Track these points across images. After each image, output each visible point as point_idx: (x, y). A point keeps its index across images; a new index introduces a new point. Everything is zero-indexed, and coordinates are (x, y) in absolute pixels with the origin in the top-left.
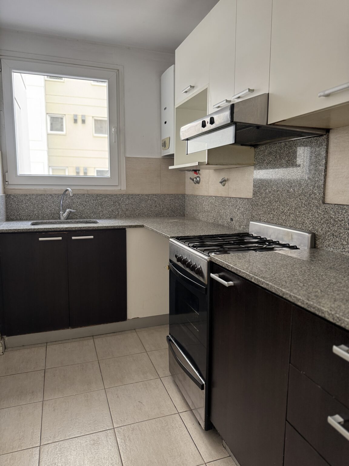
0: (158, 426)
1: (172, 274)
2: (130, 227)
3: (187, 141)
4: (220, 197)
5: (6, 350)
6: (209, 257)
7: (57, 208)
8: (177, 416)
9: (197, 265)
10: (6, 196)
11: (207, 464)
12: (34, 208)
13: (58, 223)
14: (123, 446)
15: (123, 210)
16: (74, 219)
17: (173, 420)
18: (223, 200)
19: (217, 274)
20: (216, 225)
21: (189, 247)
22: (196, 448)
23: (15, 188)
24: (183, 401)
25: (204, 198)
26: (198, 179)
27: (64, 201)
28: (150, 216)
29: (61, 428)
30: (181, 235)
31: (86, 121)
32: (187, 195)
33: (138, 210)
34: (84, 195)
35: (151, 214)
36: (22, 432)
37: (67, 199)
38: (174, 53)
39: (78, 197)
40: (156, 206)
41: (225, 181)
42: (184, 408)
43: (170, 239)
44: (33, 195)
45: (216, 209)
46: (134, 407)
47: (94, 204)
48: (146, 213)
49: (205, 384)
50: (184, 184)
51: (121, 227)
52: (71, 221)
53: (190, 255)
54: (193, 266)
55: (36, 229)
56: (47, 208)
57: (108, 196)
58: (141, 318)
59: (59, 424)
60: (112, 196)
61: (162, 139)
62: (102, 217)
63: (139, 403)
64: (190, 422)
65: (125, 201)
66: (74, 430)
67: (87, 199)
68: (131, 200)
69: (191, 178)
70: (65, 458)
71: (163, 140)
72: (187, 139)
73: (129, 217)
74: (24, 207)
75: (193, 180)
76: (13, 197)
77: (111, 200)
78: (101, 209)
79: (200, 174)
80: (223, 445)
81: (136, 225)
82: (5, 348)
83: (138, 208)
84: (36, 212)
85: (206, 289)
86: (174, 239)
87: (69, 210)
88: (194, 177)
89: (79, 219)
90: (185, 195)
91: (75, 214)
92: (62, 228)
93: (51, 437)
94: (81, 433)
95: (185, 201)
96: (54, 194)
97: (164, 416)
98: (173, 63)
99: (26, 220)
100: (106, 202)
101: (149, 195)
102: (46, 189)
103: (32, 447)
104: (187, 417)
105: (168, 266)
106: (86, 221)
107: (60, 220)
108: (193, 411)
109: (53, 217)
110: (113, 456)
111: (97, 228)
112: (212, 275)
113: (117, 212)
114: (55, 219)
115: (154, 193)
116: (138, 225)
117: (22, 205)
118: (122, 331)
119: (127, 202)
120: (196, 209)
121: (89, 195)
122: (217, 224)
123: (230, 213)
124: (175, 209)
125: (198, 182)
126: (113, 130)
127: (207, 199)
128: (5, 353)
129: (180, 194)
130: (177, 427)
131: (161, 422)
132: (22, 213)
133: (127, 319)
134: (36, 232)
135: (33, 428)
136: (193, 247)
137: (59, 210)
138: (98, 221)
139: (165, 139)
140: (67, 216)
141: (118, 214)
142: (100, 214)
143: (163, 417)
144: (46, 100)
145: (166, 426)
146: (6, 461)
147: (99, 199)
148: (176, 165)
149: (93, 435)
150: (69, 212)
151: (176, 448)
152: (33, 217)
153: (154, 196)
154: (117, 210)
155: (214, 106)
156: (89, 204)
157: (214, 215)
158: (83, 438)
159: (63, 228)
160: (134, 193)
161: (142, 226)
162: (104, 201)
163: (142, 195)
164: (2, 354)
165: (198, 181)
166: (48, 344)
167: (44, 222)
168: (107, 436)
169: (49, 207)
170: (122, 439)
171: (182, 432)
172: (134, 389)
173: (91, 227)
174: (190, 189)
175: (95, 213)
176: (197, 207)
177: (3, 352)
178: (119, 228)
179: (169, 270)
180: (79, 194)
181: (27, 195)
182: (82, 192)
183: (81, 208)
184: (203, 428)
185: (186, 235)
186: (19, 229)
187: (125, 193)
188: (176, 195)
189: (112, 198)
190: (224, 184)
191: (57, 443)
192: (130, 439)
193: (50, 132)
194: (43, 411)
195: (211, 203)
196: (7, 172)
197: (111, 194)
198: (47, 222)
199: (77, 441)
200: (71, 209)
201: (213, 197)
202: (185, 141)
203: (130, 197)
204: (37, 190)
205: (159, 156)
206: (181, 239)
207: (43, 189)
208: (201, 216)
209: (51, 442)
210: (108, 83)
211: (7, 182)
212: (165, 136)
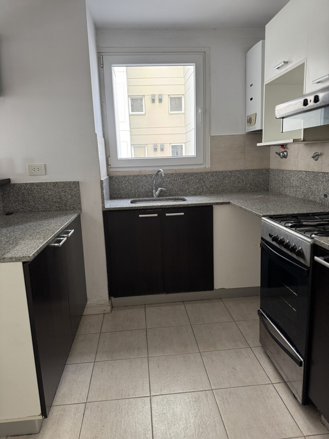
0: (254, 394)
1: (264, 252)
2: (217, 204)
3: (282, 119)
4: (312, 173)
5: (113, 309)
6: (313, 240)
7: (151, 187)
8: (271, 387)
9: (297, 246)
10: (109, 178)
11: (306, 437)
12: (132, 187)
13: (152, 201)
14: (222, 407)
15: (207, 187)
16: (165, 196)
17: (267, 390)
18: (316, 174)
19: (323, 258)
20: (305, 201)
21: (286, 227)
22: (293, 420)
23: (115, 171)
24: (275, 373)
25: (292, 173)
26: (285, 153)
27: (156, 181)
28: (233, 191)
29: (166, 383)
30: (272, 213)
31: (163, 100)
32: (272, 170)
33: (222, 186)
34: (173, 174)
35: (234, 190)
36: (134, 382)
37: (158, 179)
38: (265, 28)
39: (168, 177)
40: (239, 182)
41: (318, 155)
42: (277, 380)
43: (263, 218)
44: (130, 176)
45: (307, 185)
46: (229, 372)
47: (182, 182)
48: (229, 189)
49: (304, 361)
50: (268, 159)
51: (208, 205)
52: (162, 199)
53: (287, 235)
54: (292, 247)
55: (136, 207)
56: (142, 187)
57: (194, 174)
58: (227, 289)
59: (163, 379)
60: (197, 174)
61: (247, 115)
62: (188, 194)
63: (233, 369)
64: (285, 393)
65: (209, 179)
66: (177, 387)
67: (175, 178)
68: (215, 177)
69: (277, 153)
70: (173, 410)
71: (248, 117)
72: (283, 118)
73: (213, 193)
74: (124, 187)
75: (279, 154)
76: (114, 179)
77: (197, 178)
78: (187, 187)
79: (287, 148)
80: (321, 421)
81: (222, 202)
82: (112, 307)
83: (222, 185)
84: (133, 191)
85: (308, 271)
86: (267, 218)
87: (160, 188)
88: (280, 152)
89: (169, 197)
90: (270, 170)
91: (165, 192)
92: (157, 206)
93: (158, 390)
94: (183, 390)
95: (269, 175)
96: (148, 175)
97: (258, 384)
98: (263, 38)
99: (126, 198)
100: (192, 180)
101: (233, 171)
102: (141, 171)
103: (144, 396)
104: (281, 388)
105: (259, 244)
106: (175, 198)
107: (153, 197)
108: (287, 383)
109: (147, 195)
110: (214, 415)
111: (187, 206)
112: (316, 258)
113: (202, 189)
114: (149, 197)
115: (238, 169)
116: (224, 202)
117: (122, 185)
118: (209, 299)
119: (211, 179)
120: (282, 184)
121: (177, 174)
122: (308, 200)
123: (324, 189)
124: (259, 184)
125: (285, 157)
126: (200, 111)
127: (296, 174)
128: (113, 311)
129: (264, 169)
130: (272, 397)
131: (256, 390)
132: (122, 192)
133: (214, 289)
134: (137, 210)
135: (143, 380)
136: (291, 227)
137: (152, 189)
138: (186, 198)
139: (250, 115)
140: (159, 194)
141: (203, 190)
142: (186, 191)
143: (257, 386)
144: (128, 83)
145: (261, 394)
146: (125, 405)
147: (186, 178)
148: (264, 142)
149: (194, 393)
150: (161, 191)
151: (273, 417)
152: (131, 195)
153: (238, 173)
154: (202, 187)
155: (313, 81)
156: (177, 182)
157: (303, 191)
158: (185, 394)
159: (159, 206)
160: (217, 171)
161: (228, 203)
162: (190, 179)
163: (226, 172)
164: (110, 312)
165: (285, 155)
166: (146, 306)
167: (141, 200)
168: (207, 396)
169: (143, 186)
170: (220, 400)
171: (278, 402)
172: (227, 355)
173: (182, 205)
174: (275, 163)
175: (182, 191)
176: (283, 182)
177: (111, 311)
178: (206, 205)
179: (261, 248)
180: (168, 174)
181: (126, 177)
182: (171, 172)
183: (170, 186)
184: (301, 403)
185: (279, 214)
186: (123, 208)
187: (209, 171)
188: (260, 170)
189: (197, 176)
190: (317, 158)
191: (164, 396)
192: (228, 402)
193: (131, 113)
194: (149, 366)
195: (301, 178)
196: (110, 157)
197: (196, 173)
198: (143, 200)
199: (181, 397)
200: (162, 188)
201: (303, 172)
202: (281, 119)
203: (214, 174)
204: (134, 172)
205: (243, 133)
206: (275, 218)
207: (138, 171)
208: (288, 191)
209: (158, 394)
210: (195, 66)
211: (109, 165)
212: (250, 112)
